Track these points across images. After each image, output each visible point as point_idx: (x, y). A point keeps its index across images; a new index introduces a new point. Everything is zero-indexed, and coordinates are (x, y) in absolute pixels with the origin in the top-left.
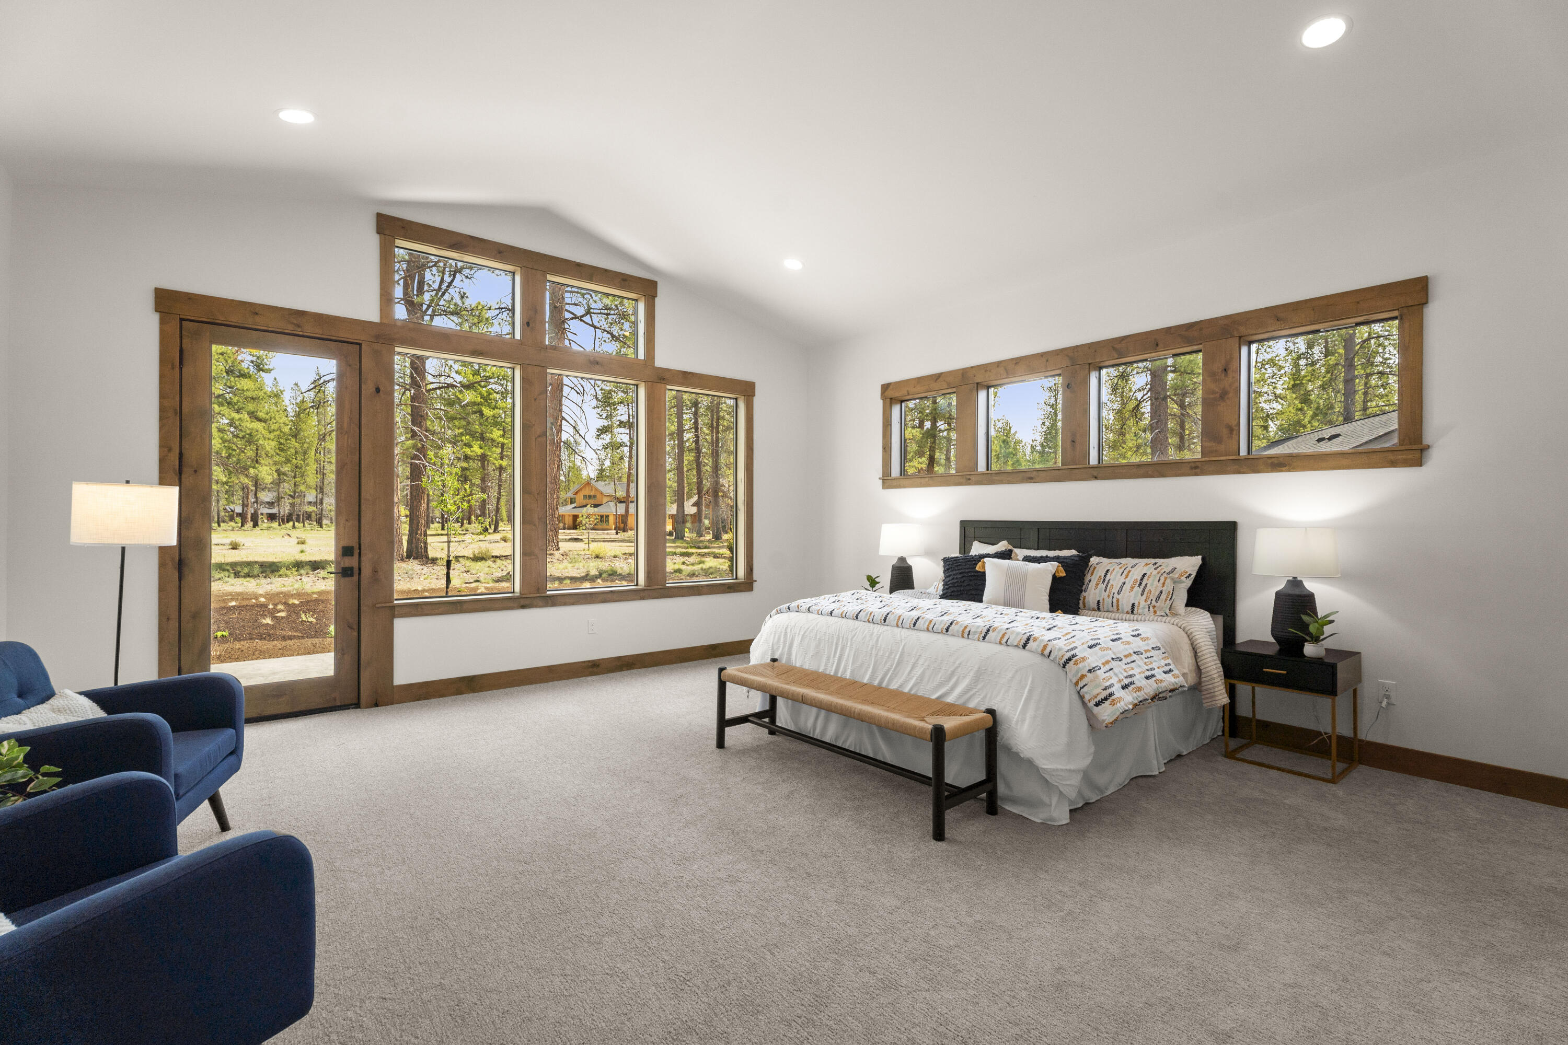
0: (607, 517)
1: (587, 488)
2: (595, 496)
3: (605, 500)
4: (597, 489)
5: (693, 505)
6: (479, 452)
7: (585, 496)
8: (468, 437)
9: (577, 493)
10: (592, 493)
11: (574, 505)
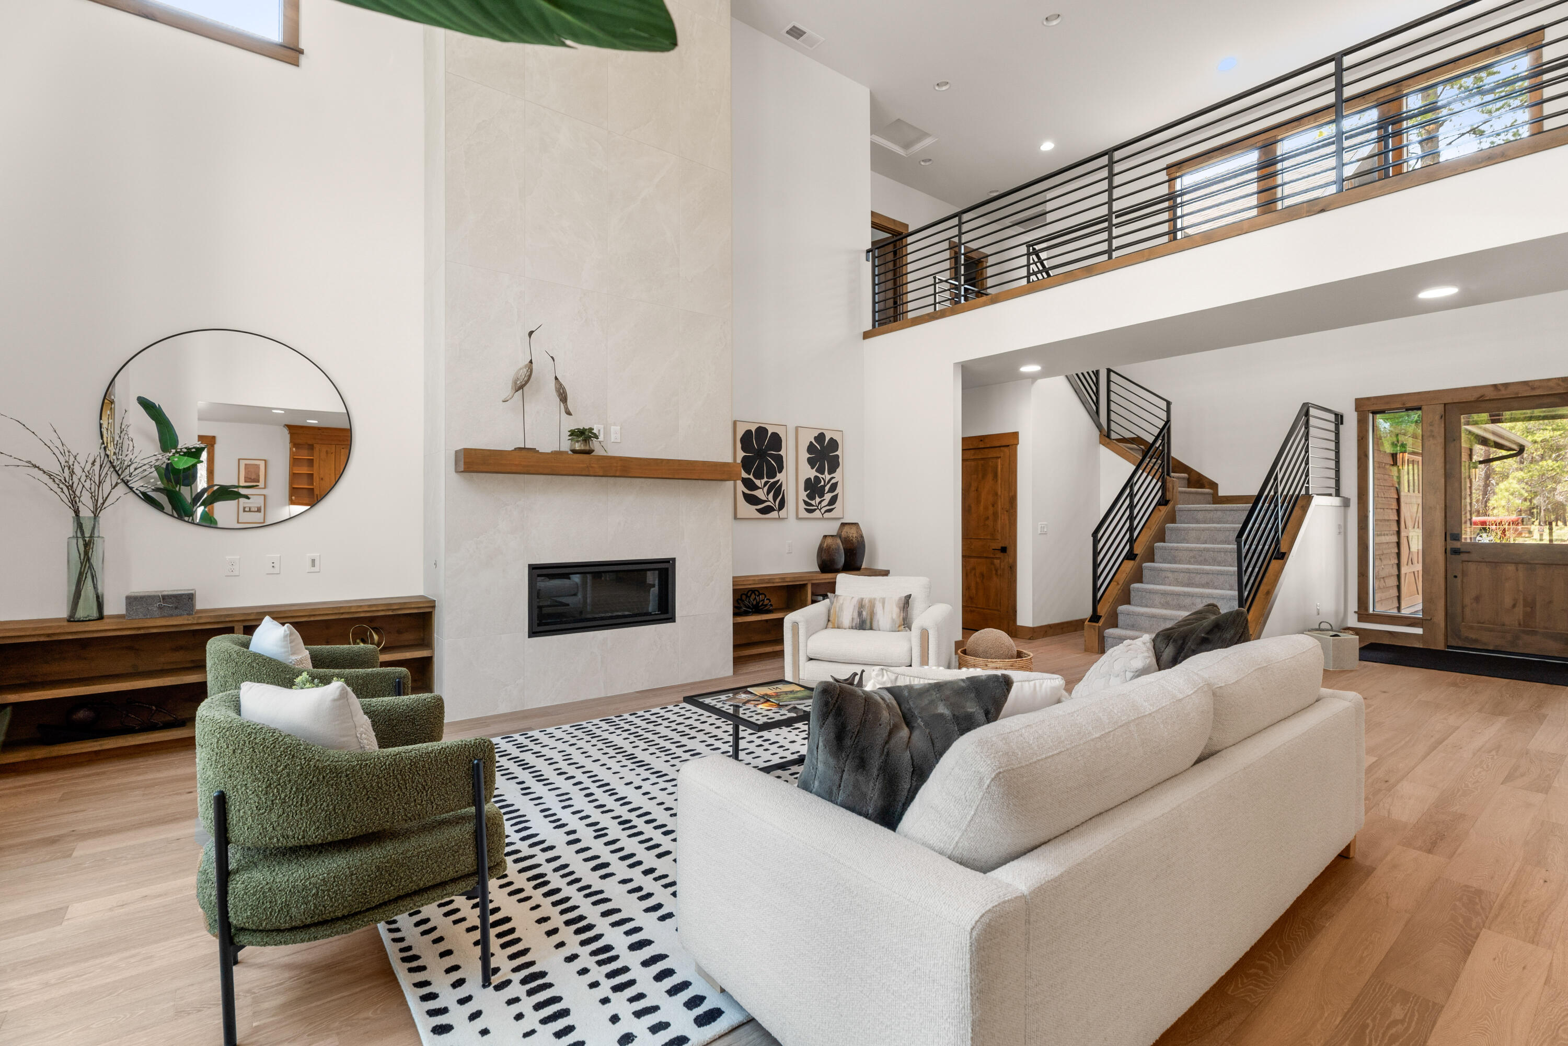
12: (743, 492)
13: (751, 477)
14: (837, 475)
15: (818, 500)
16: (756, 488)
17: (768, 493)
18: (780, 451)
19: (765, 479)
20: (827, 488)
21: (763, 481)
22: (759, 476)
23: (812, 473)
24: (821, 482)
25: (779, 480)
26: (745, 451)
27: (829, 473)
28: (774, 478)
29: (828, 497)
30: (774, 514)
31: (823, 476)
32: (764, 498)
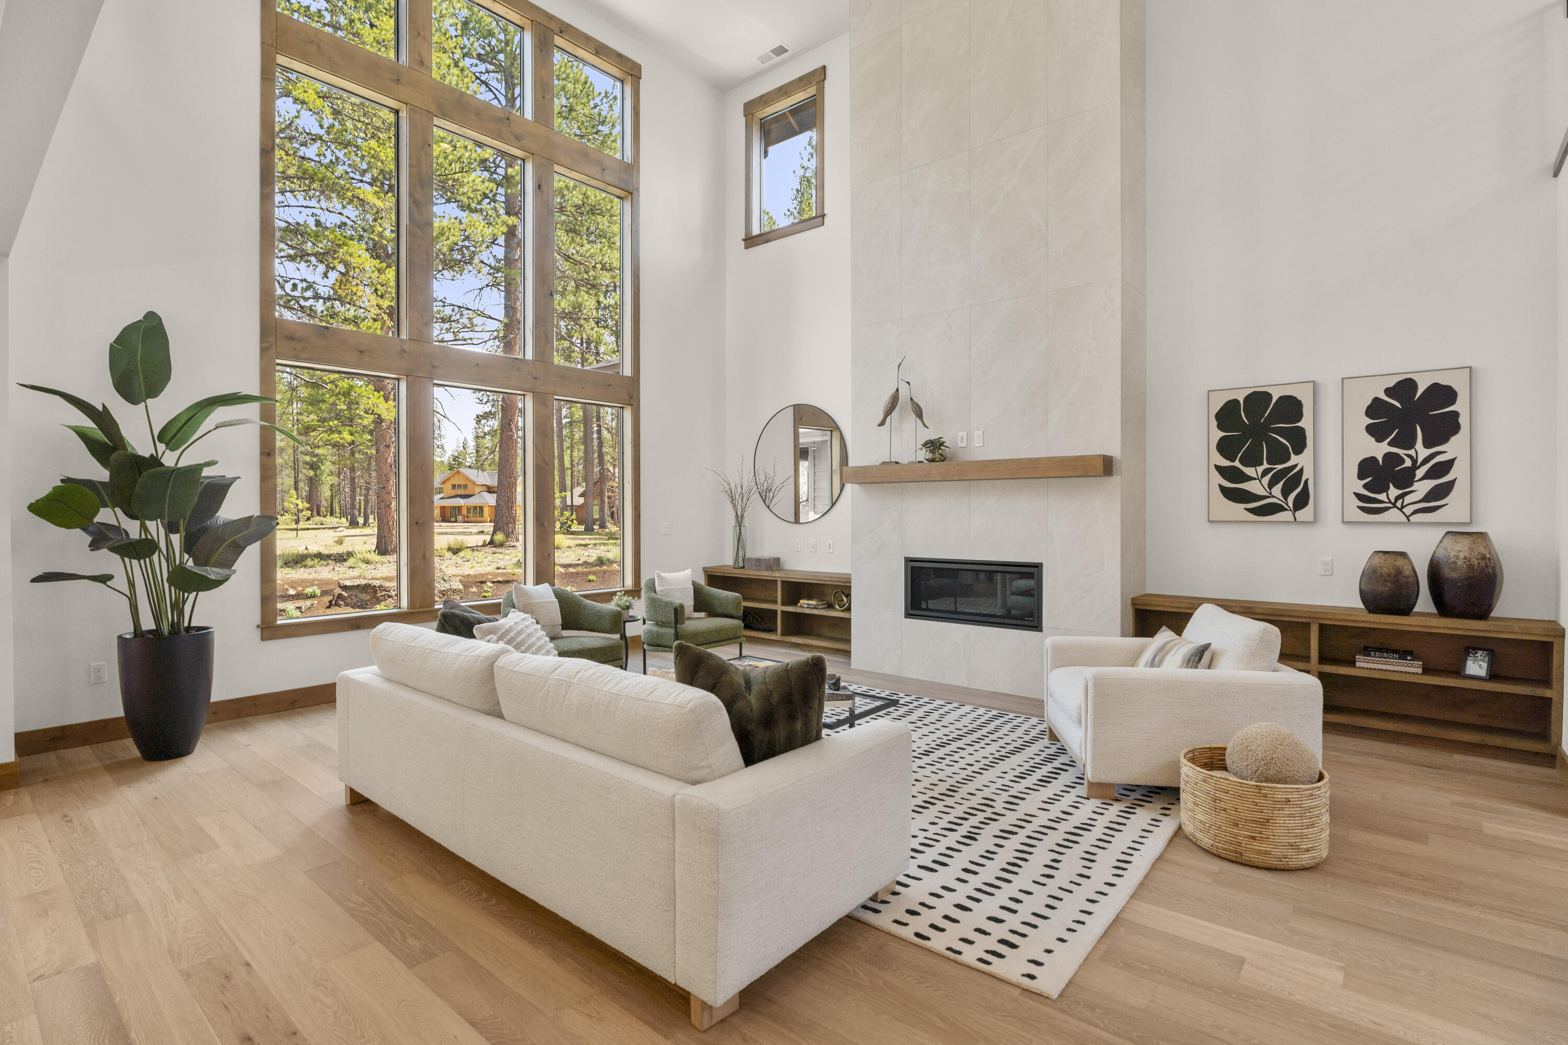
0: (481, 508)
1: (456, 477)
2: (465, 486)
3: (477, 490)
4: (467, 478)
5: (581, 496)
6: (349, 438)
7: (454, 486)
8: (336, 422)
9: (444, 482)
10: (462, 482)
11: (441, 495)
12: (1220, 486)
13: (1237, 464)
14: (1453, 448)
15: (1394, 492)
16: (1248, 478)
17: (1272, 484)
18: (1299, 420)
19: (1266, 465)
20: (1420, 473)
21: (1260, 469)
22: (1252, 460)
23: (1380, 450)
24: (1403, 461)
25: (1295, 466)
26: (1222, 431)
27: (1427, 445)
28: (1285, 462)
29: (1422, 487)
30: (1286, 516)
31: (1412, 452)
32: (1262, 492)
